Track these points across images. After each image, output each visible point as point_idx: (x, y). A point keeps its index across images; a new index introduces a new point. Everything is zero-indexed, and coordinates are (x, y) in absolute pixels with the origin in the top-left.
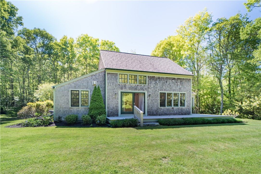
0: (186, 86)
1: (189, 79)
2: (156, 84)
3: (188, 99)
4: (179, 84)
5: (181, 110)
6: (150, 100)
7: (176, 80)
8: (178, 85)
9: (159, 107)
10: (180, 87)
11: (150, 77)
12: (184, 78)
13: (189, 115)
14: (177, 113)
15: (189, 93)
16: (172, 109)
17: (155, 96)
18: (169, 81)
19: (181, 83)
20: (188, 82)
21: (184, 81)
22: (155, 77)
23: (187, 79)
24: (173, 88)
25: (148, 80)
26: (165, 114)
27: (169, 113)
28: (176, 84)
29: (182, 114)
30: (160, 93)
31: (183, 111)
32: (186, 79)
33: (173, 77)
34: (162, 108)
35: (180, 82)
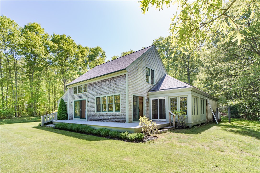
0: (121, 85)
1: (124, 75)
2: (93, 90)
3: (123, 102)
4: (112, 84)
5: (115, 116)
6: (89, 106)
7: (110, 81)
8: (111, 86)
9: (95, 112)
10: (114, 87)
11: (89, 84)
12: (117, 76)
13: (124, 122)
14: (111, 119)
15: (124, 93)
16: (106, 115)
17: (92, 102)
18: (103, 84)
19: (115, 82)
20: (123, 78)
21: (117, 80)
22: (92, 83)
23: (122, 75)
24: (107, 90)
25: (88, 88)
26: (100, 120)
27: (103, 119)
28: (110, 85)
29: (116, 121)
30: (96, 98)
31: (117, 118)
32: (120, 76)
33: (106, 79)
34: (98, 113)
35: (113, 81)
